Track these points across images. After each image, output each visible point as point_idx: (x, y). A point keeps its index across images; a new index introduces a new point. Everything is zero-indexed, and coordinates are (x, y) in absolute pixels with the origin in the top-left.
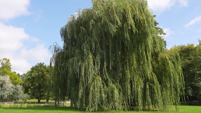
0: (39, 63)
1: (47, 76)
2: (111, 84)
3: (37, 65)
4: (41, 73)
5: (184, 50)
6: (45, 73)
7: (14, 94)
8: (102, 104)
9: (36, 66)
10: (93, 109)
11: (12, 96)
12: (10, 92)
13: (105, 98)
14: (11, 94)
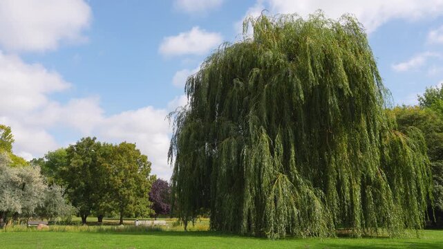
0: (85, 137)
1: (106, 167)
2: (306, 189)
3: (80, 141)
4: (91, 159)
5: (403, 120)
6: (99, 159)
7: (47, 204)
8: (293, 225)
9: (78, 143)
10: (276, 235)
11: (43, 209)
12: (40, 200)
13: (298, 215)
14: (42, 204)
